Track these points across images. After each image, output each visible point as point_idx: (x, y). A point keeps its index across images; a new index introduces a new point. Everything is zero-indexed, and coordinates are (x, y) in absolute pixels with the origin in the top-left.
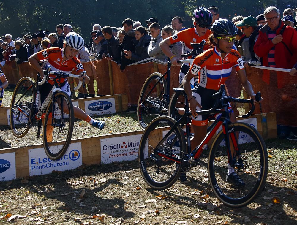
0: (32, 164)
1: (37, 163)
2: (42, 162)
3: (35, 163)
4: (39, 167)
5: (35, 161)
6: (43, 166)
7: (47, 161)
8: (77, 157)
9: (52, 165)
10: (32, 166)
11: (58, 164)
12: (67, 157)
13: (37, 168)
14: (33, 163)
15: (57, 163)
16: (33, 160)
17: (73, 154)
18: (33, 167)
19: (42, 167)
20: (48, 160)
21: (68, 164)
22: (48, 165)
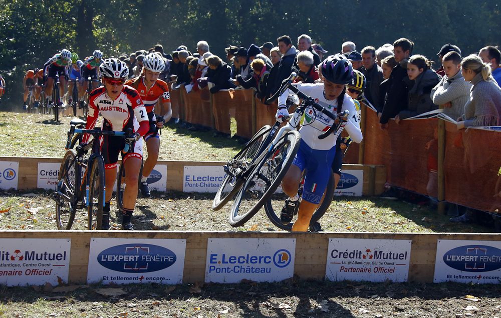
0: (211, 262)
1: (219, 262)
2: (227, 263)
3: (216, 263)
4: (222, 269)
5: (216, 259)
6: (228, 268)
7: (235, 262)
8: (286, 263)
9: (243, 270)
10: (211, 266)
11: (254, 270)
12: (270, 260)
13: (218, 270)
14: (214, 261)
15: (252, 268)
16: (214, 257)
17: (280, 256)
18: (212, 268)
19: (227, 270)
20: (237, 261)
21: (270, 272)
22: (237, 269)
